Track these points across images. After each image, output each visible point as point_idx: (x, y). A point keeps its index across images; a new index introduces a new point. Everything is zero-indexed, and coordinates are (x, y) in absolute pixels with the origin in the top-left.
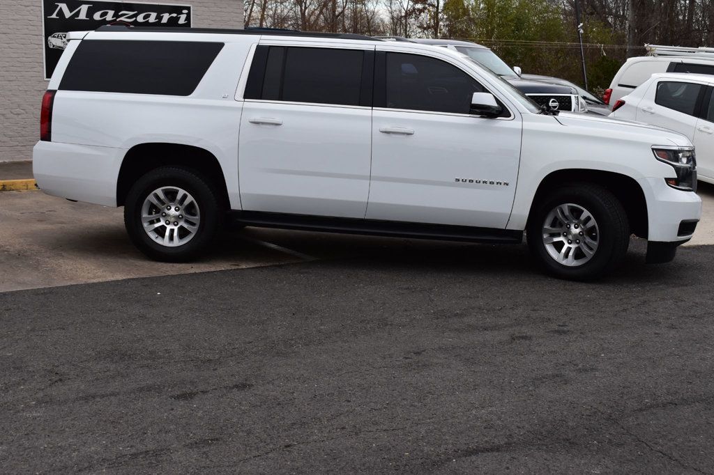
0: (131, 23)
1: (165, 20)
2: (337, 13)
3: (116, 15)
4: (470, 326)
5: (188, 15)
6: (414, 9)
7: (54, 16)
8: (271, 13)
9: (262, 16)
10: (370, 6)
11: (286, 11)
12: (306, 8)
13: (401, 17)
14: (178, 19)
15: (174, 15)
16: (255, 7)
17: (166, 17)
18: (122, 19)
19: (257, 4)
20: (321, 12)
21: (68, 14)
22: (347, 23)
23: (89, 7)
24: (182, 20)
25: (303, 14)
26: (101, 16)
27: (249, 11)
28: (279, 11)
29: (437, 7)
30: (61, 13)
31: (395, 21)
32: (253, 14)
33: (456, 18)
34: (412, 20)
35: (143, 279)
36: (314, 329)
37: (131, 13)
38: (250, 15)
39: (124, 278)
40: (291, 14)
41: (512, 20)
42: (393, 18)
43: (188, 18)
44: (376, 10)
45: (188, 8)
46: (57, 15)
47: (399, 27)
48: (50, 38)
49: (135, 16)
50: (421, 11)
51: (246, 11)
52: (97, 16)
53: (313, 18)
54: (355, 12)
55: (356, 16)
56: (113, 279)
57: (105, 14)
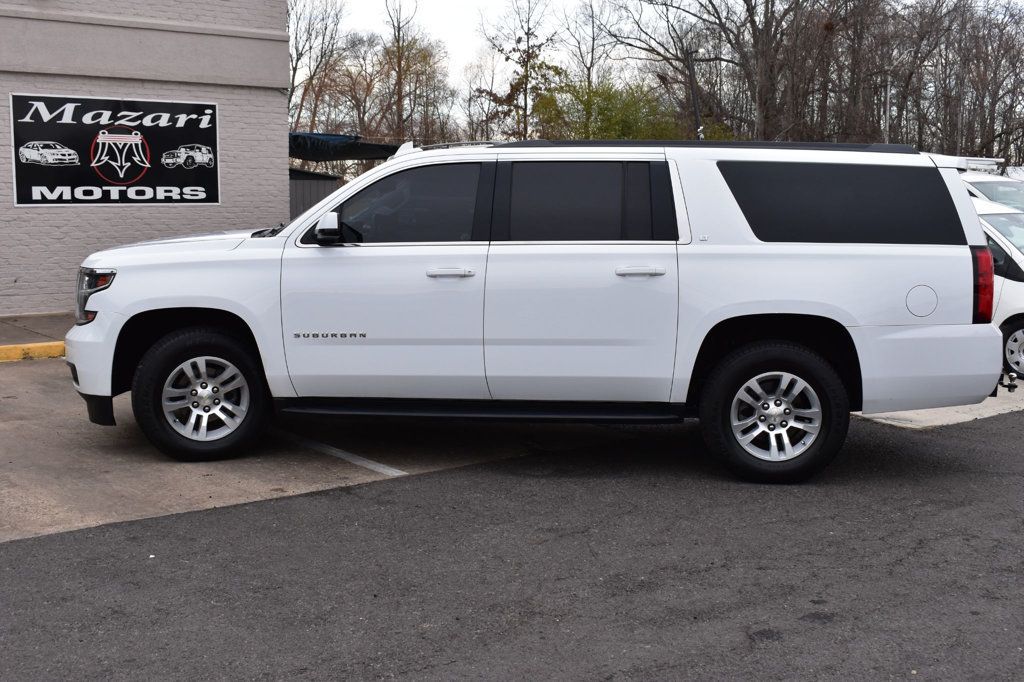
0: (135, 128)
1: (181, 123)
2: (404, 117)
3: (114, 117)
4: (671, 611)
5: (213, 116)
6: (498, 112)
7: (27, 119)
8: (323, 118)
9: (313, 122)
10: (443, 109)
11: (342, 116)
12: (364, 113)
13: (482, 121)
14: (199, 121)
15: (194, 116)
16: (304, 111)
17: (182, 120)
18: (122, 122)
19: (306, 109)
20: (383, 117)
21: (46, 116)
22: (416, 130)
23: (76, 108)
24: (205, 123)
25: (361, 120)
26: (93, 118)
27: (296, 115)
28: (333, 116)
29: (525, 110)
30: (37, 115)
31: (475, 125)
32: (301, 120)
33: (548, 122)
34: (494, 126)
35: (131, 523)
36: (413, 632)
37: (135, 114)
38: (298, 120)
39: (101, 523)
40: (347, 119)
41: (617, 123)
42: (471, 123)
43: (213, 121)
44: (451, 114)
45: (213, 107)
46: (31, 118)
47: (479, 131)
48: (21, 149)
49: (140, 118)
50: (507, 114)
51: (292, 116)
52: (87, 119)
53: (374, 124)
54: (426, 116)
55: (427, 122)
56: (82, 525)
57: (99, 115)
